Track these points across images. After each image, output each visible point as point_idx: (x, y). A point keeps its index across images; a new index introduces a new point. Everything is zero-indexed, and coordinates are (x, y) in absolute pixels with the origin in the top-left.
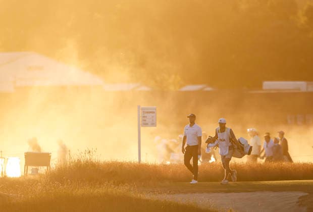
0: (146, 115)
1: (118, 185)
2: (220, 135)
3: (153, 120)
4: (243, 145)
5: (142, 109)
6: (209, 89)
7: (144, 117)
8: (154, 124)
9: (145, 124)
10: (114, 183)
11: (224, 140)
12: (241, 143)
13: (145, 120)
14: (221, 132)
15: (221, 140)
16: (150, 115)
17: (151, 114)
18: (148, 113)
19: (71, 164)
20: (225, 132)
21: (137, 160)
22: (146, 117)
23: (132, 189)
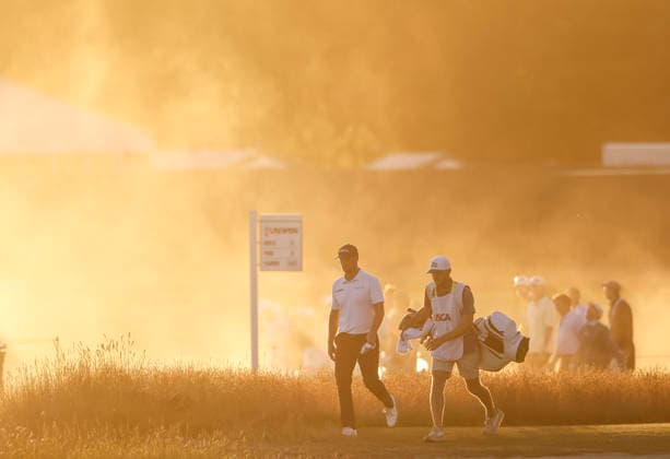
0: (272, 237)
1: (195, 437)
2: (436, 302)
3: (292, 253)
4: (501, 333)
5: (262, 221)
6: (450, 164)
7: (267, 243)
8: (294, 265)
9: (272, 265)
10: (183, 429)
11: (448, 318)
12: (495, 329)
13: (270, 253)
14: (439, 295)
15: (439, 318)
16: (284, 239)
17: (287, 235)
18: (277, 231)
19: (63, 378)
20: (451, 296)
21: (247, 365)
22: (274, 243)
23: (234, 447)
